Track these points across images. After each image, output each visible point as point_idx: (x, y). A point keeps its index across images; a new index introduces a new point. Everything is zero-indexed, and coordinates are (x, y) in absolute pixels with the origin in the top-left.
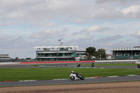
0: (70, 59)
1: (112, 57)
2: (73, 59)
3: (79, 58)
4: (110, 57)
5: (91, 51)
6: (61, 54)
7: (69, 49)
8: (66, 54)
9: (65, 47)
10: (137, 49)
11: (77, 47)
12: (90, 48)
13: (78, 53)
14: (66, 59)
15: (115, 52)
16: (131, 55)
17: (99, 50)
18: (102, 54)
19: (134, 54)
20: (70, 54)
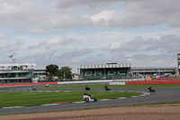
0: (25, 80)
1: (80, 76)
2: (30, 80)
3: (37, 79)
4: (76, 77)
5: (52, 70)
6: (13, 75)
7: (24, 68)
8: (20, 74)
9: (18, 65)
10: (111, 66)
11: (34, 64)
12: (51, 66)
13: (35, 73)
14: (20, 81)
15: (83, 71)
16: (103, 74)
17: (63, 68)
18: (66, 74)
19: (107, 73)
20: (25, 74)
